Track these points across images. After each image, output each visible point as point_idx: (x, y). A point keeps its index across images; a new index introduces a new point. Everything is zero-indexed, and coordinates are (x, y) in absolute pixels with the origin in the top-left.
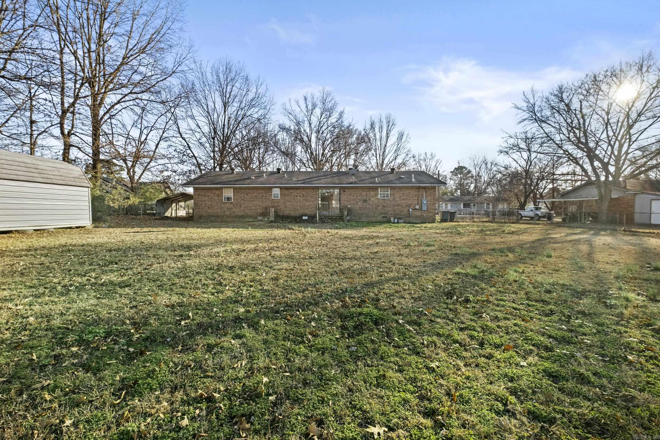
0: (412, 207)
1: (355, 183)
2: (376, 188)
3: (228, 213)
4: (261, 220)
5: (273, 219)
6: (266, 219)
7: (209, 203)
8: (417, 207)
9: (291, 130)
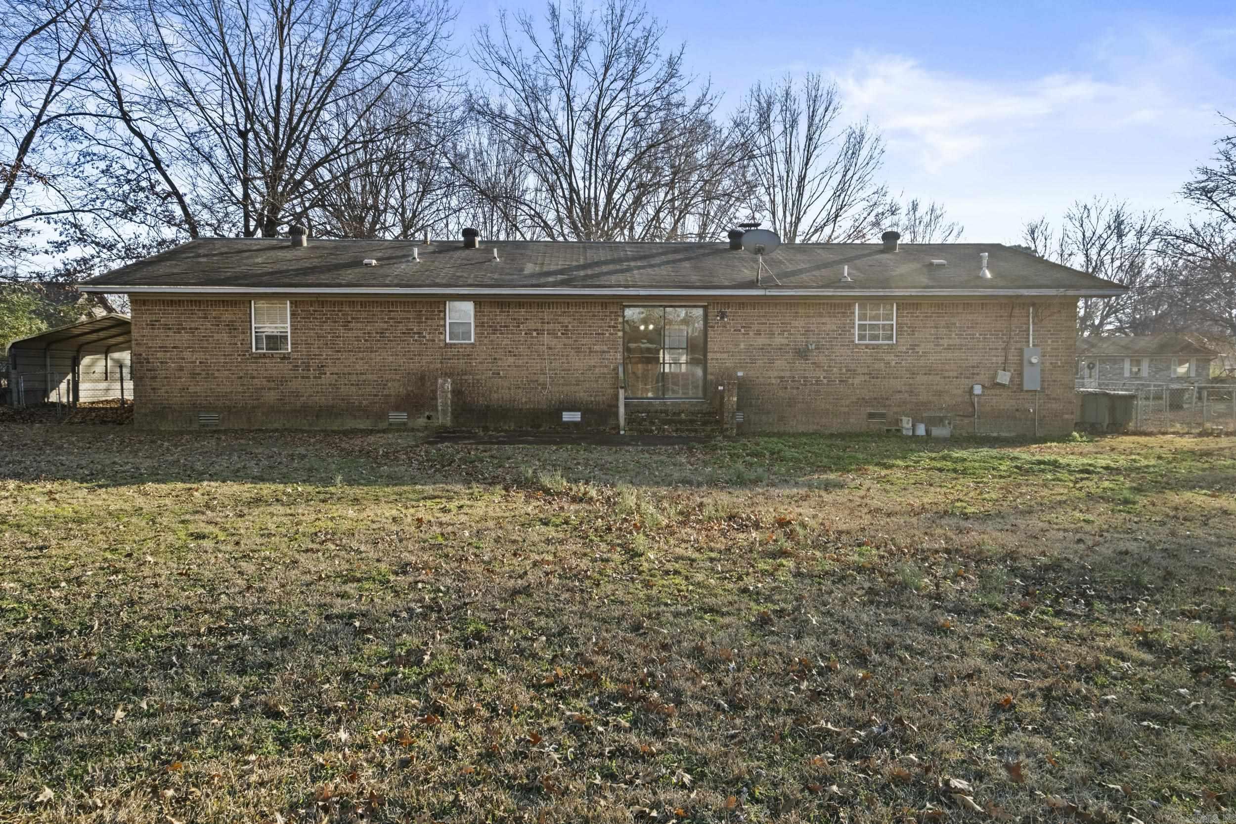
0: (984, 377)
1: (767, 283)
2: (846, 305)
3: (271, 397)
4: (402, 428)
5: (448, 421)
6: (421, 421)
7: (199, 356)
8: (1004, 378)
9: (506, 118)
